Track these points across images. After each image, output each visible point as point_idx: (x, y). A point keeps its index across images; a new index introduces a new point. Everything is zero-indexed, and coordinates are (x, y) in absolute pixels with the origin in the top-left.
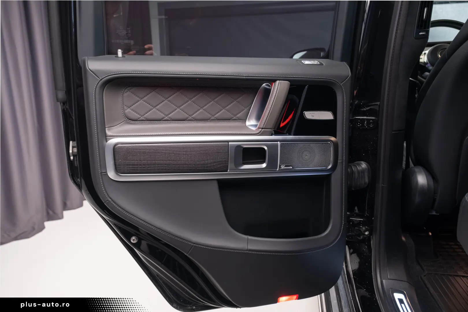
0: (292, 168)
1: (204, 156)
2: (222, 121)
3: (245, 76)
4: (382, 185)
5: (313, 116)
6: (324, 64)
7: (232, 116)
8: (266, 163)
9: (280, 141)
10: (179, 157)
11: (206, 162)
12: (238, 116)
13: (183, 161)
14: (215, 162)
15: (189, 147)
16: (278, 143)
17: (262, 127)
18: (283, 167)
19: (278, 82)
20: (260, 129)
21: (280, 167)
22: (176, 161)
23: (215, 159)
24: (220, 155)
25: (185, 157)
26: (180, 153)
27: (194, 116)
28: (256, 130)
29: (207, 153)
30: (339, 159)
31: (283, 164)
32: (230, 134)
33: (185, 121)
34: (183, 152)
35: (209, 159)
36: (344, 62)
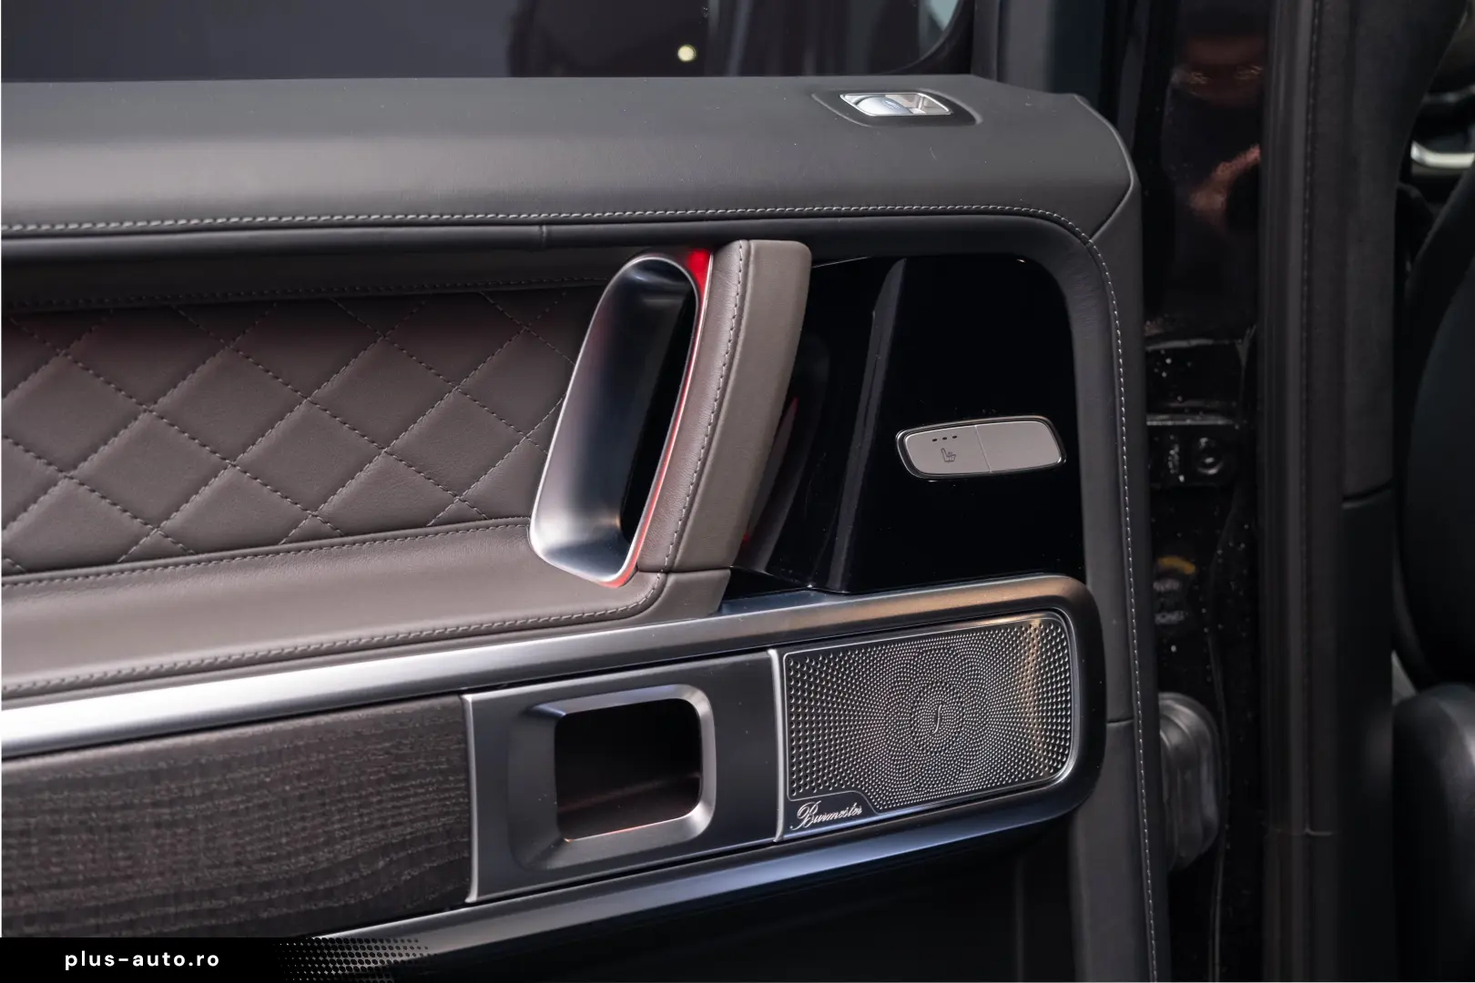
0: (859, 811)
1: (303, 819)
2: (375, 540)
3: (540, 223)
4: (1308, 830)
5: (950, 457)
6: (978, 119)
7: (439, 493)
8: (707, 803)
9: (782, 641)
10: (125, 848)
11: (323, 855)
12: (476, 488)
13: (161, 874)
14: (385, 850)
15: (198, 764)
16: (769, 661)
17: (666, 561)
18: (810, 816)
19: (738, 249)
20: (655, 578)
21: (792, 819)
22: (111, 880)
23: (382, 827)
24: (412, 791)
25: (172, 845)
26: (132, 816)
27: (177, 519)
28: (625, 581)
29: (322, 793)
30: (1111, 713)
31: (809, 793)
32: (466, 634)
33: (113, 562)
34: (156, 804)
35: (338, 834)
36: (1076, 97)
